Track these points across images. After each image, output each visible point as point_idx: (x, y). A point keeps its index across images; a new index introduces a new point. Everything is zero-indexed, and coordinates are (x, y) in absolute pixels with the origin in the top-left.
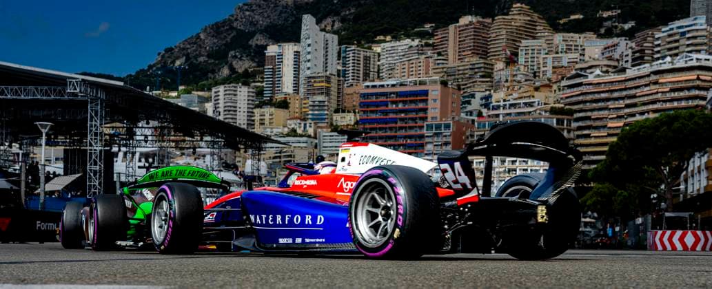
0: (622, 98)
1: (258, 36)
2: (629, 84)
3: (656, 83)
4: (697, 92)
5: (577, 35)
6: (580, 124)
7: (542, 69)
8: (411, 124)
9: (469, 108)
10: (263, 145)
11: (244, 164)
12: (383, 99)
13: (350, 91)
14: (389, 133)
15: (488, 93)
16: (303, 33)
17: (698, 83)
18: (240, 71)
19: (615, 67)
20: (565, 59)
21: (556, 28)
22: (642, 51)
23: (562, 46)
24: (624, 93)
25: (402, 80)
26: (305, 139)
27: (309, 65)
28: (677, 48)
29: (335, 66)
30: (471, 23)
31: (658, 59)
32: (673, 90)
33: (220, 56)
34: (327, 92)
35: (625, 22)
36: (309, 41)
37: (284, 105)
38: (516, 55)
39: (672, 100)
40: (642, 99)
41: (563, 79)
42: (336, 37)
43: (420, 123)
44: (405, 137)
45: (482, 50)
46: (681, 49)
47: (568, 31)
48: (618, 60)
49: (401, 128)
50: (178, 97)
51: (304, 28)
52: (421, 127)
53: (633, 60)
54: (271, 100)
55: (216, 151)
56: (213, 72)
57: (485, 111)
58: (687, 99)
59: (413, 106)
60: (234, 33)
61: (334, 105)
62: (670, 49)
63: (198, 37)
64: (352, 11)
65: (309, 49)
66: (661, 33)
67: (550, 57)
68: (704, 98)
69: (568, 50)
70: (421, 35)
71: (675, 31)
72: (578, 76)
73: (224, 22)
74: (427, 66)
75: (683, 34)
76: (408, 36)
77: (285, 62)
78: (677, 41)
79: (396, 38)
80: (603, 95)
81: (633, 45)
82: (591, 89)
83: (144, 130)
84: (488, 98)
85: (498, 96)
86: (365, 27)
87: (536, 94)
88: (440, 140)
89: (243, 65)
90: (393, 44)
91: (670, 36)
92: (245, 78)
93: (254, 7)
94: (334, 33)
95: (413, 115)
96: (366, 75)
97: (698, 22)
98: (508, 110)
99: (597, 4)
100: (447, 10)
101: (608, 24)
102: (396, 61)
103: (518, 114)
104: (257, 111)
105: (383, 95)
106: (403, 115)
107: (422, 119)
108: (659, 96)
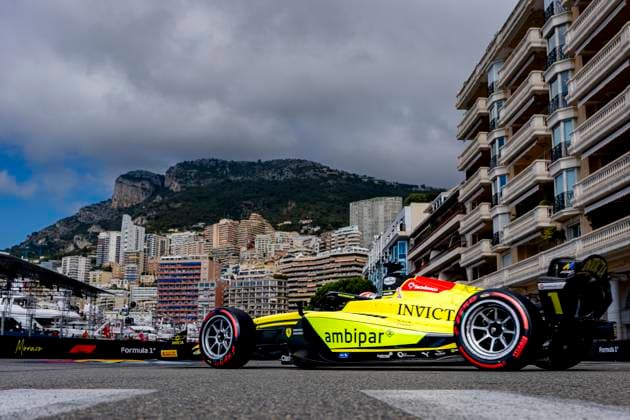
0: (315, 270)
1: (94, 227)
2: (319, 262)
3: (333, 262)
4: (354, 268)
5: (288, 233)
6: (291, 285)
7: (269, 252)
8: (190, 283)
10: (98, 295)
11: (83, 306)
12: (173, 267)
14: (176, 288)
15: (237, 265)
16: (123, 225)
17: (356, 263)
18: (81, 247)
19: (310, 252)
20: (282, 247)
21: (276, 229)
22: (324, 244)
23: (280, 239)
24: (316, 267)
25: (186, 256)
26: (122, 291)
27: (126, 245)
28: (343, 243)
29: (142, 246)
30: (227, 223)
31: (334, 249)
32: (342, 267)
33: (68, 238)
34: (137, 262)
35: (315, 227)
36: (126, 231)
37: (109, 269)
38: (253, 243)
39: (343, 272)
40: (326, 271)
41: (281, 258)
42: (144, 229)
43: (196, 282)
44: (187, 291)
45: (234, 239)
46: (346, 243)
47: (284, 230)
48: (312, 248)
49: (184, 285)
50: (39, 263)
51: (123, 223)
52: (196, 285)
53: (320, 249)
54: (101, 265)
55: (67, 298)
56: (63, 248)
57: (235, 276)
58: (351, 271)
59: (191, 272)
60: (78, 225)
61: (141, 270)
62: (340, 243)
63: (54, 226)
64: (155, 213)
65: (126, 235)
66: (335, 234)
67: (273, 245)
68: (360, 272)
69: (283, 241)
70: (197, 229)
71: (342, 233)
72: (290, 256)
73: (72, 218)
74: (200, 247)
75: (347, 235)
76: (188, 230)
77: (111, 243)
78: (343, 239)
79: (181, 230)
80: (304, 268)
81: (320, 240)
82: (297, 264)
83: (17, 284)
84: (237, 268)
85: (243, 267)
86: (161, 224)
87: (265, 266)
88: (209, 293)
89: (82, 244)
90: (179, 234)
91: (340, 236)
92: (85, 252)
93: (92, 209)
94: (143, 226)
95: (191, 277)
96: (162, 253)
97: (354, 229)
98: (249, 276)
99: (300, 216)
100: (212, 215)
101: (305, 227)
102: (181, 244)
103: (255, 278)
104: (91, 273)
105: (172, 264)
106: (185, 277)
107: (197, 280)
108: (335, 270)
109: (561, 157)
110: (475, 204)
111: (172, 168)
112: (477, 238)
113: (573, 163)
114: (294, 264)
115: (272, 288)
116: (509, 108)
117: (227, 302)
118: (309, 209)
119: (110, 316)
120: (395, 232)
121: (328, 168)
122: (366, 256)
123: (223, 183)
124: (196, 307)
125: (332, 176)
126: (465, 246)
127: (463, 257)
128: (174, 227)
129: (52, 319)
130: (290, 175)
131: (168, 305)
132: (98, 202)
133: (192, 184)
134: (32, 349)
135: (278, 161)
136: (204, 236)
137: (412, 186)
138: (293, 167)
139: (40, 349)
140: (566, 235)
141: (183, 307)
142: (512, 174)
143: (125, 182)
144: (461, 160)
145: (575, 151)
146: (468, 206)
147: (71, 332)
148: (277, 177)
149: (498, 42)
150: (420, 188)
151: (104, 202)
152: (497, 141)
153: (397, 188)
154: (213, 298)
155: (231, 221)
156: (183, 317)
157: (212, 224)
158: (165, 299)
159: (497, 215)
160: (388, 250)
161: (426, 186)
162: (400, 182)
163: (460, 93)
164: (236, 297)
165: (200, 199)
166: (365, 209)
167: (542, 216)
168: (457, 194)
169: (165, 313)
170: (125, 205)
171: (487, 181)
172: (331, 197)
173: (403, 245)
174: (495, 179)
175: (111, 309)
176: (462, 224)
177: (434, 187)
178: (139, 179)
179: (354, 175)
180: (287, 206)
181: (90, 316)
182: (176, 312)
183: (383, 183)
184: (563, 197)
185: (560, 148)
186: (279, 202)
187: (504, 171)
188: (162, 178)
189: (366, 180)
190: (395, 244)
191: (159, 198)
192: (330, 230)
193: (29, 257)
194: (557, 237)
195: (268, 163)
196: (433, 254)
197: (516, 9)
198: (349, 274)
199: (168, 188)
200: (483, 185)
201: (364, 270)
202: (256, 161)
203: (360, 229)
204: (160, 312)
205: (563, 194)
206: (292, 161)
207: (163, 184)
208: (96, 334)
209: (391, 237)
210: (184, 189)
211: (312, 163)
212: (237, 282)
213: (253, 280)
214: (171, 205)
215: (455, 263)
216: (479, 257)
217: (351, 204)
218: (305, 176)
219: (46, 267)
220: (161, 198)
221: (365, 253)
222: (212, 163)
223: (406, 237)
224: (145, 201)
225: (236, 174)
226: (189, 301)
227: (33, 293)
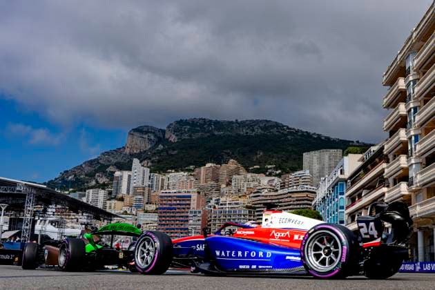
1: (111, 167)
2: (279, 197)
3: (290, 197)
4: (306, 202)
5: (257, 175)
6: (259, 213)
7: (242, 188)
8: (183, 210)
9: (210, 204)
10: (113, 218)
12: (170, 198)
14: (172, 214)
15: (218, 198)
16: (133, 167)
17: (306, 198)
18: (101, 183)
19: (273, 189)
20: (252, 184)
21: (248, 171)
22: (284, 183)
23: (251, 179)
24: (277, 201)
25: (179, 190)
26: (131, 216)
27: (135, 181)
28: (298, 183)
29: (147, 183)
30: (211, 167)
31: (291, 187)
32: (297, 200)
33: (91, 175)
34: (143, 194)
35: (277, 170)
36: (136, 171)
37: (122, 199)
38: (231, 181)
39: (297, 204)
41: (251, 193)
42: (149, 169)
43: (187, 210)
44: (180, 217)
45: (216, 179)
46: (300, 183)
47: (253, 173)
48: (274, 186)
49: (178, 212)
50: (69, 194)
51: (133, 164)
52: (187, 212)
53: (281, 187)
54: (115, 197)
55: (89, 221)
56: (87, 182)
57: (217, 206)
58: (304, 204)
59: (184, 202)
60: (99, 166)
61: (146, 201)
62: (295, 183)
63: (81, 166)
64: (157, 158)
65: (135, 174)
66: (292, 176)
67: (246, 183)
68: (311, 205)
69: (253, 181)
70: (189, 170)
71: (298, 175)
72: (258, 192)
73: (95, 159)
74: (191, 184)
75: (301, 177)
76: (182, 171)
77: (124, 179)
78: (298, 180)
79: (177, 171)
81: (281, 180)
82: (264, 198)
83: (51, 209)
84: (218, 200)
85: (222, 200)
86: (162, 166)
87: (239, 199)
88: (196, 218)
89: (102, 180)
90: (175, 174)
91: (296, 177)
92: (103, 186)
93: (110, 154)
94: (148, 167)
95: (184, 206)
96: (162, 187)
97: (306, 172)
98: (227, 206)
99: (266, 162)
100: (201, 160)
101: (270, 171)
102: (177, 182)
103: (232, 208)
104: (108, 202)
105: (170, 196)
106: (179, 206)
107: (188, 208)
108: (292, 203)
110: (395, 157)
111: (171, 124)
112: (397, 181)
114: (260, 198)
115: (244, 215)
116: (421, 86)
117: (210, 225)
118: (273, 157)
120: (337, 175)
121: (288, 128)
122: (315, 193)
123: (208, 136)
124: (187, 229)
125: (290, 133)
126: (388, 186)
127: (387, 195)
128: (172, 168)
130: (259, 131)
131: (166, 227)
132: (115, 149)
133: (186, 136)
135: (250, 121)
136: (194, 175)
137: (349, 142)
138: (261, 125)
141: (177, 229)
142: (423, 134)
143: (136, 134)
144: (385, 124)
146: (391, 157)
148: (250, 133)
149: (413, 38)
150: (355, 143)
151: (120, 149)
152: (412, 110)
153: (338, 142)
154: (200, 222)
155: (215, 165)
156: (176, 237)
157: (200, 166)
158: (164, 222)
159: (412, 164)
160: (331, 189)
162: (340, 139)
163: (385, 75)
164: (217, 222)
165: (191, 148)
166: (315, 158)
168: (382, 148)
170: (135, 151)
171: (406, 139)
172: (290, 148)
173: (343, 184)
174: (410, 138)
176: (386, 171)
177: (366, 142)
178: (147, 132)
179: (307, 132)
180: (257, 154)
182: (172, 233)
183: (328, 139)
186: (250, 151)
187: (417, 132)
188: (164, 132)
189: (315, 137)
190: (336, 184)
191: (161, 147)
192: (288, 173)
193: (61, 189)
195: (243, 123)
196: (364, 192)
197: (427, 13)
198: (302, 206)
199: (168, 139)
200: (402, 142)
201: (313, 203)
202: (234, 120)
203: (311, 173)
206: (261, 121)
207: (164, 137)
209: (334, 179)
210: (180, 140)
211: (276, 123)
212: (217, 210)
213: (230, 209)
214: (170, 152)
215: (381, 199)
216: (399, 195)
217: (304, 154)
218: (270, 132)
219: (73, 197)
220: (162, 147)
221: (314, 191)
222: (201, 121)
223: (344, 179)
224: (150, 149)
225: (219, 130)
226: (182, 224)
227: (63, 217)
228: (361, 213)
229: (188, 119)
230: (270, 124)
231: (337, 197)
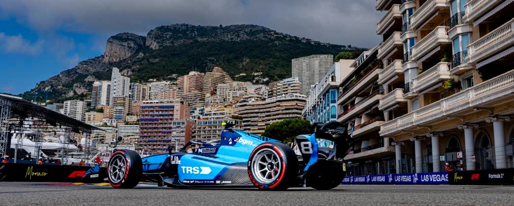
0: (264, 112)
1: (89, 77)
2: (267, 106)
3: (279, 106)
4: (296, 111)
5: (243, 83)
6: (245, 123)
7: (228, 97)
8: (166, 121)
9: (194, 115)
10: (92, 131)
11: (80, 140)
12: (152, 109)
13: (135, 104)
14: (154, 126)
15: (202, 108)
16: (113, 76)
17: (296, 106)
18: (79, 93)
19: (261, 98)
20: (238, 93)
21: (234, 79)
22: (272, 91)
23: (237, 87)
24: (265, 110)
25: (161, 100)
26: (111, 128)
27: (115, 91)
28: (287, 90)
29: (128, 92)
30: (195, 75)
31: (279, 95)
32: (286, 109)
33: (69, 86)
34: (124, 105)
35: (264, 78)
36: (115, 80)
37: (101, 111)
38: (216, 90)
39: (286, 114)
40: (273, 113)
41: (237, 102)
42: (129, 79)
43: (170, 121)
45: (200, 88)
46: (289, 91)
47: (239, 81)
48: (262, 95)
49: (161, 123)
50: (46, 106)
51: (113, 74)
52: (170, 123)
53: (269, 95)
54: (94, 108)
55: (67, 134)
56: (65, 93)
57: (201, 116)
58: (293, 113)
59: (166, 113)
60: (77, 75)
61: (127, 112)
62: (284, 91)
63: (58, 76)
64: (138, 66)
65: (115, 84)
66: (280, 84)
67: (231, 92)
68: (300, 114)
69: (240, 89)
70: (171, 79)
71: (286, 83)
72: (245, 101)
73: (72, 69)
74: (174, 94)
75: (289, 84)
76: (164, 80)
77: (103, 90)
78: (287, 87)
79: (158, 80)
80: (256, 111)
81: (268, 88)
82: (250, 107)
83: (28, 122)
84: (202, 110)
85: (207, 110)
86: (143, 75)
87: (225, 109)
88: (181, 130)
89: (81, 91)
90: (157, 83)
91: (284, 85)
92: (82, 97)
93: (88, 63)
94: (128, 77)
95: (167, 117)
96: (144, 97)
97: (295, 79)
98: (212, 116)
99: (252, 69)
100: (184, 68)
101: (257, 78)
102: (159, 91)
103: (217, 118)
104: (87, 114)
105: (152, 107)
106: (162, 117)
107: (171, 119)
108: (280, 112)
109: (457, 24)
110: (389, 61)
111: (152, 31)
112: (392, 87)
113: (468, 29)
114: (247, 107)
117: (195, 137)
118: (260, 64)
119: (102, 148)
120: (328, 83)
121: (275, 33)
122: (305, 101)
123: (191, 43)
124: (170, 141)
125: (278, 38)
126: (382, 93)
127: (381, 102)
128: (153, 77)
129: (56, 151)
130: (244, 37)
131: (148, 139)
132: (93, 57)
133: (167, 43)
134: (39, 174)
135: (235, 26)
137: (341, 46)
138: (247, 30)
139: (45, 174)
140: (462, 85)
141: (160, 141)
142: (419, 36)
143: (115, 41)
144: (379, 26)
145: (468, 20)
146: (385, 62)
147: (70, 161)
148: (235, 39)
150: (347, 48)
151: (98, 57)
152: (407, 11)
153: (329, 48)
154: (184, 134)
155: (199, 73)
156: (159, 149)
157: (184, 75)
158: (145, 134)
159: (408, 69)
160: (322, 97)
161: (352, 46)
162: (331, 43)
164: (202, 133)
165: (173, 55)
166: (304, 64)
167: (443, 70)
168: (376, 53)
169: (146, 145)
170: (115, 60)
171: (400, 43)
172: (278, 54)
173: (334, 92)
174: (406, 42)
175: (103, 143)
176: (380, 77)
177: (358, 47)
178: (126, 40)
179: (295, 37)
180: (242, 61)
181: (86, 148)
182: (154, 145)
183: (318, 43)
184: (459, 55)
185: (457, 17)
186: (236, 58)
187: (413, 35)
188: (144, 39)
189: (305, 41)
190: (328, 92)
191: (141, 55)
192: (276, 80)
193: (38, 101)
194: (455, 87)
195: (227, 28)
196: (357, 100)
198: (291, 116)
199: (148, 47)
200: (396, 46)
201: (303, 112)
202: (218, 26)
203: (301, 80)
204: (141, 145)
205: (459, 53)
206: (247, 26)
207: (144, 44)
208: (90, 162)
209: (325, 86)
210: (161, 48)
211: (263, 27)
212: (202, 121)
213: (215, 120)
214: (151, 60)
215: (374, 107)
216: (394, 102)
217: (293, 60)
218: (257, 38)
219: (51, 109)
220: (143, 55)
221: (304, 99)
222: (183, 28)
223: (336, 86)
224: (130, 57)
225: (202, 36)
226: (164, 136)
227: (40, 130)
228: (354, 122)
229: (169, 25)
230: (255, 29)
231: (328, 105)
